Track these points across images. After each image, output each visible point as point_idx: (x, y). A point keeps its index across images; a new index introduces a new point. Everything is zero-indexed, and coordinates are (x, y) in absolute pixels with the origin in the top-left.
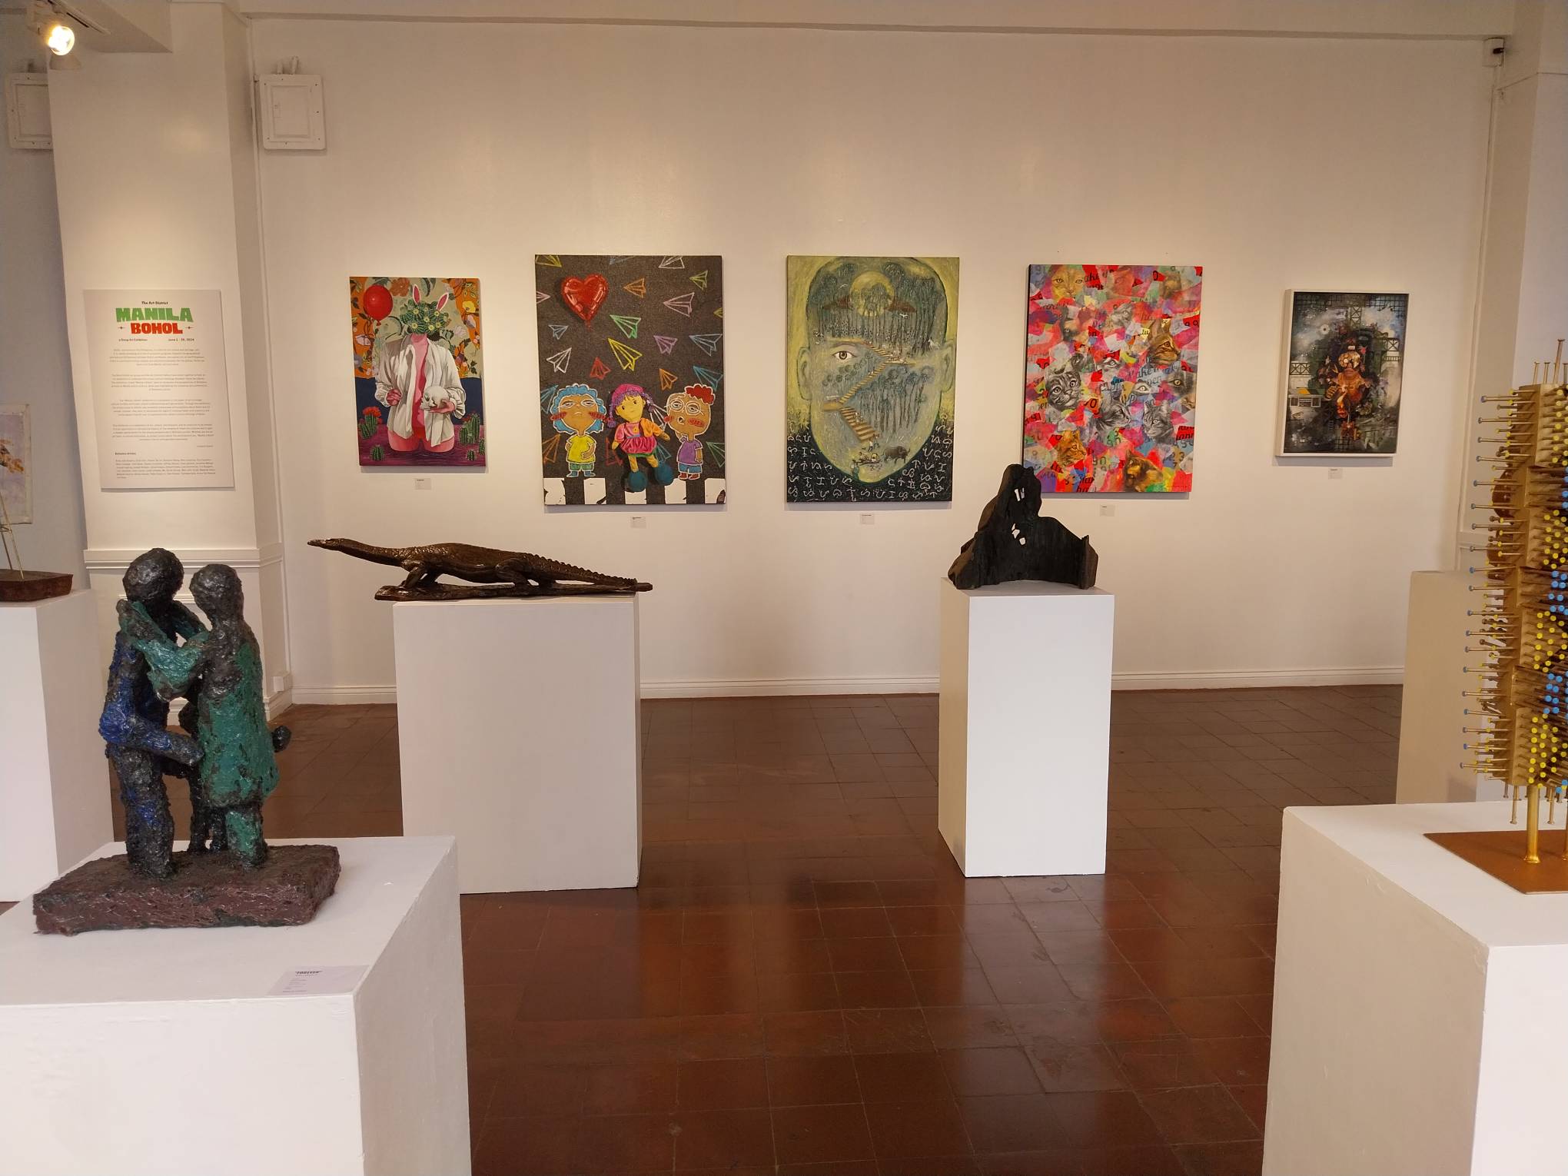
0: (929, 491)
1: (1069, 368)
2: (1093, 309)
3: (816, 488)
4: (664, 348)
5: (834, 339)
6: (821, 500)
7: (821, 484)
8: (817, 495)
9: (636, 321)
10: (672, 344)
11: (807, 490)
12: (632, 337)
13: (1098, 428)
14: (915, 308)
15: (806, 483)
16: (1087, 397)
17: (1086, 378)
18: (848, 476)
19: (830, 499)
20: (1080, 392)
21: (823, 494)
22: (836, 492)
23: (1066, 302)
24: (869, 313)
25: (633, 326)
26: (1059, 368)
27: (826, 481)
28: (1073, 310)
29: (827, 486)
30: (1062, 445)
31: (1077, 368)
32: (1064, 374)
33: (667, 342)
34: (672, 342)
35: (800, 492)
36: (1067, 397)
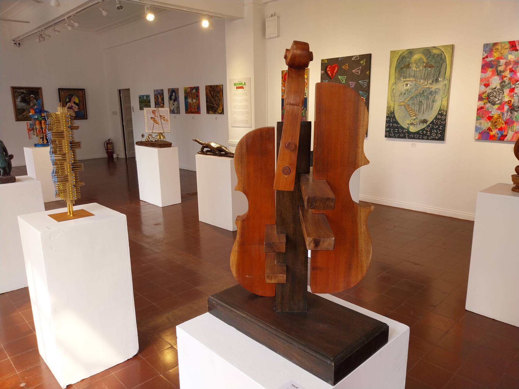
0: (435, 136)
1: (499, 87)
2: (512, 60)
3: (395, 133)
4: (352, 86)
5: (404, 79)
6: (396, 137)
7: (396, 132)
8: (395, 136)
9: (344, 77)
10: (354, 84)
11: (391, 133)
12: (343, 83)
13: (511, 113)
14: (434, 66)
15: (391, 131)
16: (506, 99)
17: (507, 91)
18: (406, 129)
19: (399, 137)
20: (503, 97)
21: (397, 135)
22: (401, 135)
23: (499, 59)
24: (417, 69)
25: (344, 79)
26: (494, 87)
27: (398, 131)
28: (502, 62)
29: (398, 132)
30: (493, 120)
31: (503, 87)
32: (496, 90)
33: (353, 84)
34: (354, 83)
35: (389, 134)
36: (497, 99)
